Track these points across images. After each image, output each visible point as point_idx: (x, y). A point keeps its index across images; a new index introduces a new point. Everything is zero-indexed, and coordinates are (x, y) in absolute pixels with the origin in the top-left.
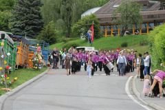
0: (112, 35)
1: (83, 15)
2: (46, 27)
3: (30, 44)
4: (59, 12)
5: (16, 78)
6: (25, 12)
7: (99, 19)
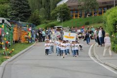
0: (78, 17)
1: (58, 5)
2: (33, 14)
3: (22, 26)
4: (41, 3)
5: (13, 50)
6: (18, 4)
7: (69, 7)
